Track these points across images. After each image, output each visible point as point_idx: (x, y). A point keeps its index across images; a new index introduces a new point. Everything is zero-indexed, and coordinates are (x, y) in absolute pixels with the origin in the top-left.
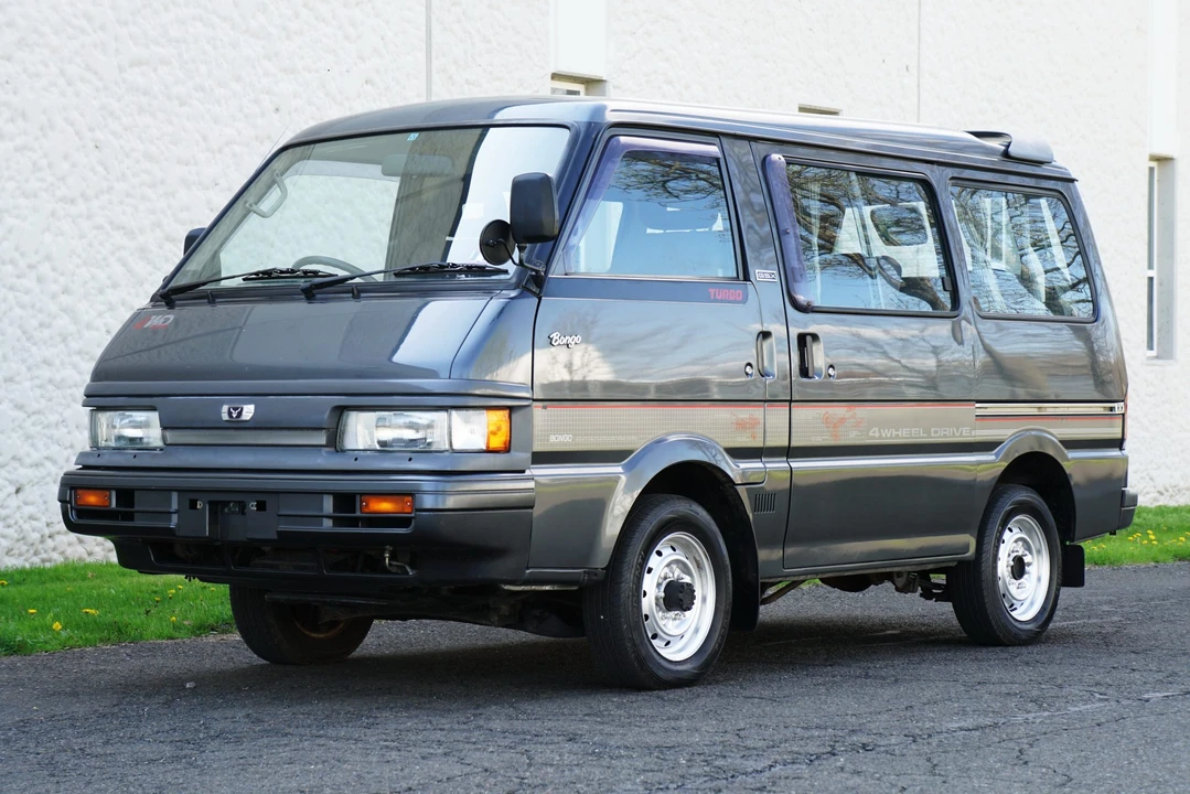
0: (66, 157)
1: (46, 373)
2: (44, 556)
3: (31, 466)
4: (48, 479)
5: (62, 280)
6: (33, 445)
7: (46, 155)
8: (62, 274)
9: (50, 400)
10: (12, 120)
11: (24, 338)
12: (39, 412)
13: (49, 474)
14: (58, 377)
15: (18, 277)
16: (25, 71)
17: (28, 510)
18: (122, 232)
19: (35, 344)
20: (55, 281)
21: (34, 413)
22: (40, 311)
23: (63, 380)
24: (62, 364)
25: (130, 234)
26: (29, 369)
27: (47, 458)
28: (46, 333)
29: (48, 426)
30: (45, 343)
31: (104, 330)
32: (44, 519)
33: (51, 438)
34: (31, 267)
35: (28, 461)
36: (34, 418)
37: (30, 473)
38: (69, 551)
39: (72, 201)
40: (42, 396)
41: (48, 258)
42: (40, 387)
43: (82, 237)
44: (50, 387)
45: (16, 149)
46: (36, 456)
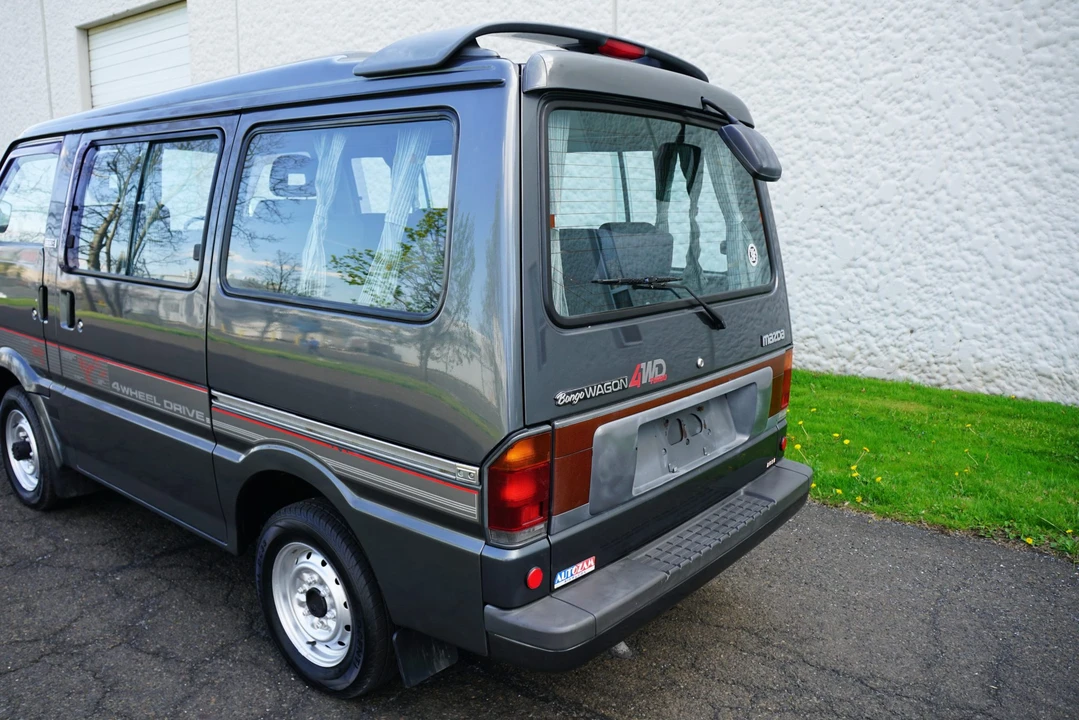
0: (965, 120)
1: (937, 261)
2: (930, 375)
3: (922, 318)
4: (936, 328)
5: (955, 201)
6: (925, 305)
7: (947, 121)
8: (956, 198)
9: (941, 278)
10: (920, 101)
11: (921, 238)
12: (930, 285)
13: (936, 325)
14: (948, 264)
15: (919, 200)
16: (933, 67)
17: (917, 344)
18: (1017, 168)
19: (930, 242)
20: (949, 202)
21: (926, 285)
22: (935, 221)
23: (951, 267)
24: (953, 256)
25: (1025, 169)
26: (925, 258)
27: (937, 315)
28: (940, 236)
29: (938, 295)
30: (938, 242)
31: (993, 235)
32: (931, 352)
33: (940, 302)
34: (930, 193)
35: (920, 314)
36: (926, 288)
37: (921, 322)
38: (950, 375)
39: (969, 149)
40: (934, 275)
41: (944, 187)
42: (933, 269)
43: (977, 172)
44: (941, 270)
45: (921, 119)
46: (926, 312)
